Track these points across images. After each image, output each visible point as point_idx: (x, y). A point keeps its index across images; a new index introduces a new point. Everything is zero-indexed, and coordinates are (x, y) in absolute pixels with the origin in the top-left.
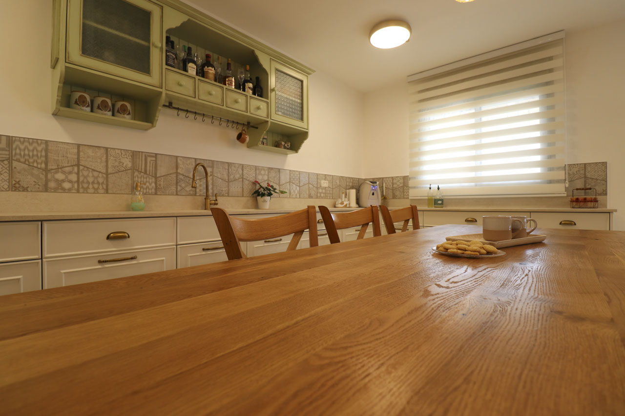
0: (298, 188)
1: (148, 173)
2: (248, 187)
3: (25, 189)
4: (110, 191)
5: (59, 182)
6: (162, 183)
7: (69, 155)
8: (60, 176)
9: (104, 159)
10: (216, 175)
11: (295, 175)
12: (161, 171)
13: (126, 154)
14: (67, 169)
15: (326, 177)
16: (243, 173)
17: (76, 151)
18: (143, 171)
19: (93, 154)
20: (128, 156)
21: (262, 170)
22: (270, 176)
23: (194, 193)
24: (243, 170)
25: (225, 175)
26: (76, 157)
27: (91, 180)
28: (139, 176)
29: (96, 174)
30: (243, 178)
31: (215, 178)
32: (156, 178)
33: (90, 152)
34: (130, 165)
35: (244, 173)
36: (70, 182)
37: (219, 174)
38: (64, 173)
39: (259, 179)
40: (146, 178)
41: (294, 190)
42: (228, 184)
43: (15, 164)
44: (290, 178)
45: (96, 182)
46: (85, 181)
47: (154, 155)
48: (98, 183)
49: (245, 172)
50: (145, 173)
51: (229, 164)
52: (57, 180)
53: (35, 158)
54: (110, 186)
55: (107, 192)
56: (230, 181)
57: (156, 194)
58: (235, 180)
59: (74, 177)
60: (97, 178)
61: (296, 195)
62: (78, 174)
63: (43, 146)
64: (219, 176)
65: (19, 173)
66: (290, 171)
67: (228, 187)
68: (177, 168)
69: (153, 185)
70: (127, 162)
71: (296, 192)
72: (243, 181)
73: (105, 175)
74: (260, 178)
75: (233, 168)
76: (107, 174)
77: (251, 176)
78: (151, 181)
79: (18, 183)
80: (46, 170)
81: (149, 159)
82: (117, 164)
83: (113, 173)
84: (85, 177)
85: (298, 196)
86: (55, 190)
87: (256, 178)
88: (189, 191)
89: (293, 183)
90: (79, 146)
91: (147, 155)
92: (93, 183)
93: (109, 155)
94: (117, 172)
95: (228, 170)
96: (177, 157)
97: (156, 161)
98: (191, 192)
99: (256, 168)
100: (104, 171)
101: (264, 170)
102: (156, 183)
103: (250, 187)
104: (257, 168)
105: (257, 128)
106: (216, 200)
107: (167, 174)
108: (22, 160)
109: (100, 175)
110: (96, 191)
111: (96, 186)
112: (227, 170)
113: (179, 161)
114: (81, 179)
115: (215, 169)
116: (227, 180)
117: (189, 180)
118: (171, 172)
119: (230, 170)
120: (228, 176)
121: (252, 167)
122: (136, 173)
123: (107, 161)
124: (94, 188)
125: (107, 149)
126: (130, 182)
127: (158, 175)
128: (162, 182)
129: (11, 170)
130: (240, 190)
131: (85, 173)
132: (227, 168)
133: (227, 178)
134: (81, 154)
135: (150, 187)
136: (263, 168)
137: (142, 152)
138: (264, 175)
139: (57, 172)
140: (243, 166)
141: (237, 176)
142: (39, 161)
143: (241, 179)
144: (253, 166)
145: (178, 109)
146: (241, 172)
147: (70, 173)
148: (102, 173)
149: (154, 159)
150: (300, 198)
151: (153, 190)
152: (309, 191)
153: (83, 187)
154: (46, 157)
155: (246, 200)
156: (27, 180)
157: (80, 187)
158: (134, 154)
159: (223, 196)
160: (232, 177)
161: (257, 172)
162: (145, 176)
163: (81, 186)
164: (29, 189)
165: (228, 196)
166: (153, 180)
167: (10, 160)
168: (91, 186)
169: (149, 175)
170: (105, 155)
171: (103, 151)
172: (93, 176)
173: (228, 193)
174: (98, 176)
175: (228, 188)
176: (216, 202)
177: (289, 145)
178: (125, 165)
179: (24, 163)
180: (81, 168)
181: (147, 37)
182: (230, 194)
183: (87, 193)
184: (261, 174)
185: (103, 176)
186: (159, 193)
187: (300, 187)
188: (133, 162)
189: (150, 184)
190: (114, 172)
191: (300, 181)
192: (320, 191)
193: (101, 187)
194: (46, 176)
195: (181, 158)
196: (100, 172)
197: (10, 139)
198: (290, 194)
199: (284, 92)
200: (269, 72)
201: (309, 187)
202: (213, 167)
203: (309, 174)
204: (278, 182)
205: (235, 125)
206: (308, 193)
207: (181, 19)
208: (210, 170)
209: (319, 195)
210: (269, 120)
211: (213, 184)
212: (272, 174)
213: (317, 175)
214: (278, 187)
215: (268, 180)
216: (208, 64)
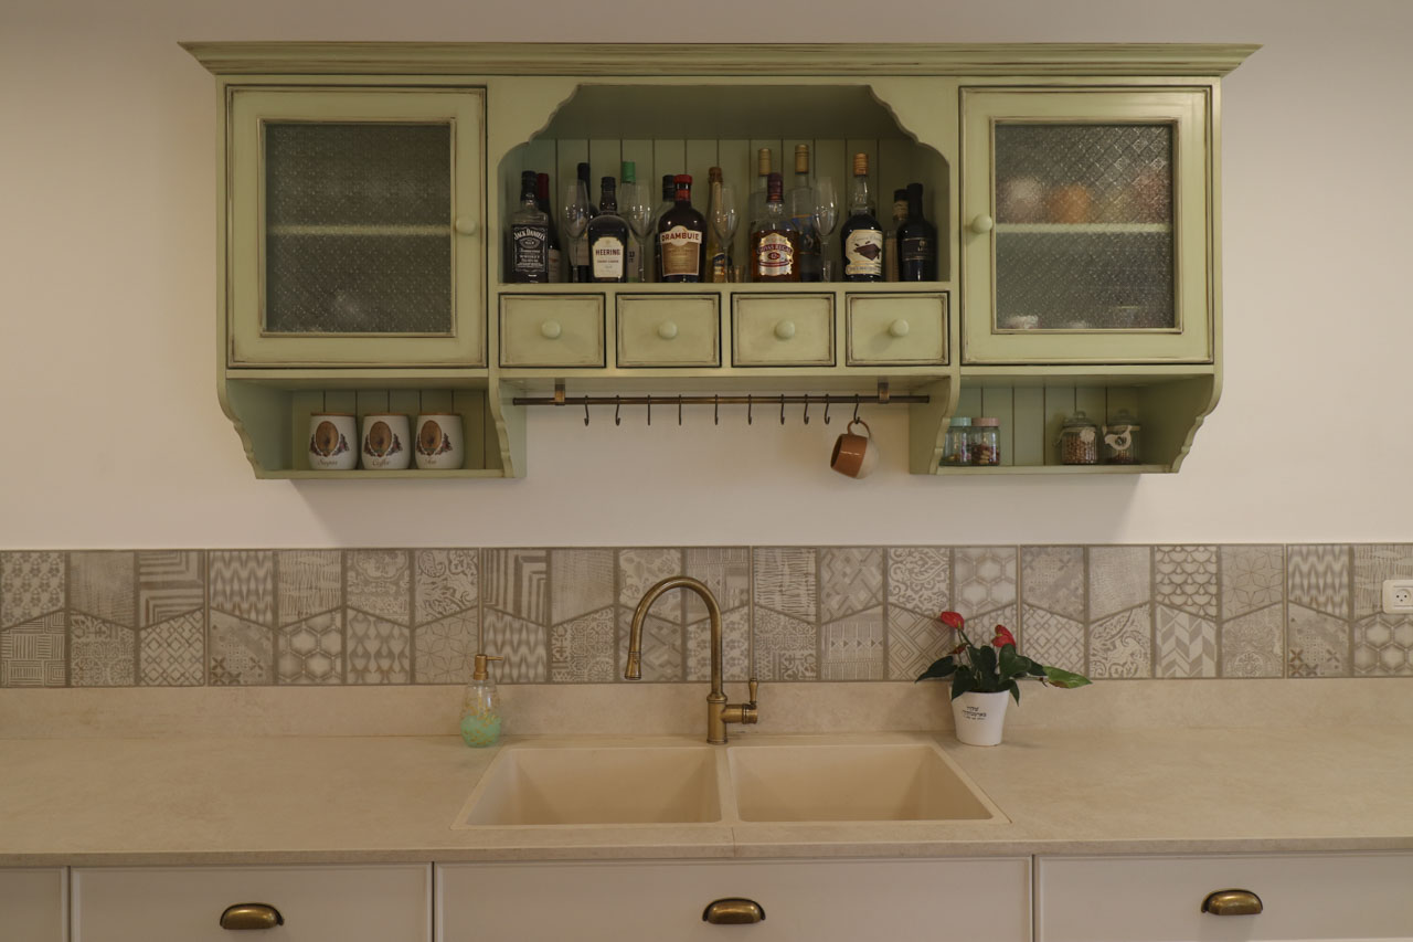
0: (1209, 631)
1: (524, 615)
2: (913, 644)
3: (234, 680)
4: (420, 678)
5: (303, 657)
6: (567, 643)
7: (323, 584)
8: (304, 642)
9: (404, 584)
10: (762, 602)
11: (1189, 568)
12: (567, 605)
13: (461, 562)
14: (320, 621)
16: (885, 584)
17: (338, 568)
18: (510, 609)
19: (378, 574)
20: (469, 566)
21: (982, 560)
22: (1028, 583)
23: (679, 672)
24: (885, 573)
25: (804, 600)
26: (339, 585)
27: (372, 646)
28: (500, 625)
29: (385, 629)
30: (886, 605)
31: (759, 612)
32: (549, 628)
33: (370, 568)
34: (473, 593)
35: (892, 583)
36: (326, 654)
37: (777, 598)
38: (311, 631)
39: (967, 604)
40: (520, 631)
41: (1179, 642)
42: (818, 634)
43: (215, 617)
44: (1153, 586)
45: (385, 651)
46: (360, 650)
47: (543, 553)
48: (391, 654)
49: (896, 576)
50: (517, 614)
51: (818, 552)
52: (297, 653)
53: (253, 598)
54: (421, 661)
55: (412, 680)
56: (826, 617)
57: (549, 680)
58: (851, 613)
59: (333, 642)
60: (385, 640)
61: (1198, 662)
62: (343, 632)
63: (269, 565)
64: (778, 601)
65: (222, 639)
66: (1154, 548)
67: (818, 642)
68: (617, 588)
69: (541, 651)
70: (466, 586)
71: (1196, 649)
72: (885, 614)
73: (406, 632)
74: (971, 598)
75: (838, 565)
76: (413, 627)
77: (926, 594)
78: (532, 638)
79: (220, 663)
80: (276, 629)
81: (527, 568)
82: (437, 594)
83: (428, 623)
84: (361, 640)
85: (1209, 667)
86: (294, 680)
87: (951, 599)
88: (661, 666)
89: (1172, 606)
90: (345, 553)
91: (524, 556)
92: (378, 654)
93: (418, 571)
94: (437, 620)
95: (818, 576)
96: (617, 551)
97: (548, 572)
98: (669, 671)
99: (953, 555)
100: (405, 619)
101: (995, 559)
102: (548, 645)
103: (922, 639)
104: (959, 555)
105: (926, 399)
106: (752, 706)
107: (582, 612)
108: (228, 606)
109: (396, 631)
110: (385, 679)
111: (385, 664)
112: (812, 579)
113: (623, 564)
114: (351, 646)
115: (760, 579)
116: (812, 619)
117: (660, 628)
118: (598, 604)
119: (826, 575)
120: (818, 603)
121: (931, 553)
122: (491, 619)
123: (412, 591)
124: (379, 669)
125: (410, 552)
126: (474, 647)
127: (556, 619)
129: (207, 632)
130: (872, 653)
131: (360, 628)
132: (812, 568)
133: (812, 610)
134: (351, 575)
135: (532, 659)
136: (990, 553)
137: (506, 549)
138: (997, 581)
139: (296, 632)
140: (885, 557)
141: (860, 598)
142: (261, 606)
143: (879, 610)
144: (938, 548)
145: (586, 401)
146: (875, 580)
147: (326, 630)
148: (399, 625)
149: (542, 566)
150: (1219, 675)
151: (541, 670)
152: (1287, 642)
153: (354, 669)
154: (275, 592)
155: (905, 694)
156: (237, 656)
157: (348, 671)
158: (487, 559)
159: (794, 678)
160: (834, 603)
161: (960, 570)
162: (517, 624)
163: (349, 667)
164: (241, 679)
165: (818, 679)
166: (541, 635)
167: (205, 608)
168: (373, 666)
169: (529, 620)
170: (407, 573)
171: (401, 560)
172: (378, 635)
173: (818, 670)
174: (391, 636)
175: (818, 649)
176: (754, 713)
177: (1127, 435)
178: (458, 595)
179: (231, 614)
180: (351, 614)
181: (440, 211)
182: (827, 672)
183: (365, 684)
184: (981, 581)
185: (401, 634)
186: (558, 678)
187: (1219, 621)
188: (482, 586)
189: (532, 651)
190: (429, 618)
191: (1219, 596)
192: (1378, 634)
193: (397, 667)
194: (275, 644)
195: (632, 554)
196: (394, 623)
197: (205, 558)
198: (1154, 657)
199: (1049, 212)
200: (950, 155)
201: (1287, 621)
202: (750, 572)
203: (1287, 553)
204: (1075, 606)
205: (816, 410)
206: (1278, 650)
207: (560, 91)
208: (738, 583)
209: (1362, 657)
210: (954, 371)
211: (751, 636)
212: (1044, 574)
213: (1351, 550)
214: (1076, 631)
215: (1020, 603)
216: (682, 213)
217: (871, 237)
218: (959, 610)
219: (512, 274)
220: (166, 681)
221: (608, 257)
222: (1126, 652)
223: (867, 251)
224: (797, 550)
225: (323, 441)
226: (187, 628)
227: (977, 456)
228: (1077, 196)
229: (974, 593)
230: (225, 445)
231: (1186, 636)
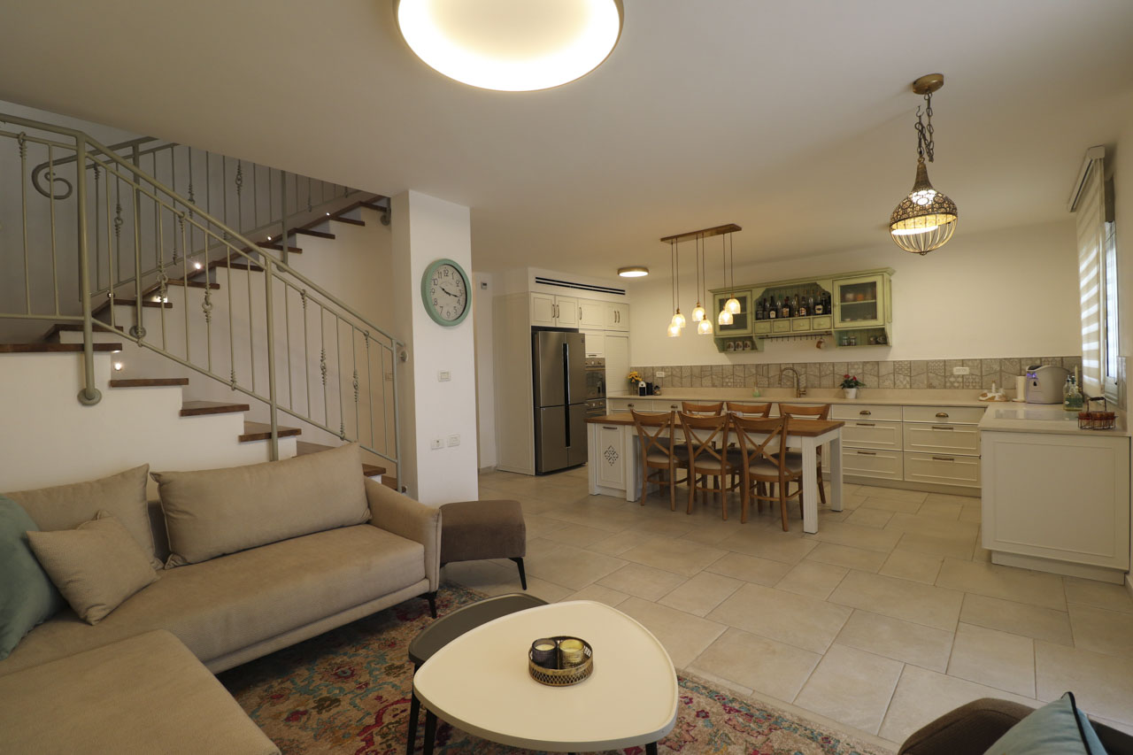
0: (908, 379)
1: (764, 375)
2: (839, 380)
3: (716, 386)
5: (727, 383)
7: (730, 370)
8: (727, 380)
9: (743, 370)
10: (808, 373)
11: (903, 365)
12: (772, 374)
13: (753, 366)
15: (963, 363)
16: (834, 370)
17: (732, 368)
18: (762, 374)
19: (739, 369)
21: (854, 364)
22: (865, 369)
23: (792, 386)
24: (834, 367)
25: (817, 372)
26: (732, 371)
27: (738, 381)
28: (760, 377)
29: (740, 378)
30: (835, 373)
31: (807, 375)
33: (737, 367)
36: (731, 382)
37: (811, 372)
38: (728, 378)
42: (820, 379)
43: (713, 376)
44: (894, 369)
45: (740, 382)
47: (767, 365)
49: (836, 368)
51: (820, 364)
53: (719, 373)
54: (746, 383)
55: (745, 386)
56: (821, 376)
57: (768, 387)
58: (826, 375)
60: (740, 380)
61: (905, 385)
62: (733, 379)
63: (721, 367)
65: (714, 380)
66: (894, 361)
68: (780, 371)
70: (754, 371)
71: (905, 383)
72: (834, 375)
73: (744, 378)
75: (824, 366)
77: (843, 371)
78: (765, 380)
79: (714, 384)
80: (723, 378)
81: (764, 367)
82: (749, 372)
85: (908, 386)
86: (726, 386)
87: (847, 371)
89: (899, 373)
90: (733, 365)
91: (764, 365)
93: (746, 368)
95: (820, 368)
96: (781, 364)
98: (790, 386)
99: (848, 363)
100: (744, 376)
101: (858, 364)
102: (768, 381)
103: (841, 378)
106: (805, 391)
107: (775, 375)
108: (715, 374)
109: (742, 378)
112: (818, 369)
113: (782, 366)
114: (735, 381)
115: (808, 369)
116: (819, 376)
118: (777, 373)
120: (820, 373)
121: (844, 363)
122: (758, 376)
123: (745, 371)
124: (739, 385)
125: (744, 365)
126: (755, 381)
127: (770, 376)
128: (772, 380)
129: (712, 379)
130: (831, 382)
131: (736, 378)
132: (818, 367)
134: (735, 369)
135: (765, 383)
136: (856, 363)
137: (761, 364)
138: (858, 368)
139: (726, 378)
140: (833, 364)
141: (828, 372)
143: (832, 375)
145: (772, 338)
146: (832, 369)
147: (731, 378)
149: (767, 367)
150: (911, 388)
151: (767, 385)
152: (928, 381)
154: (722, 372)
155: (837, 389)
156: (717, 383)
158: (757, 366)
159: (815, 387)
160: (823, 373)
161: (850, 367)
162: (763, 377)
163: (735, 384)
165: (820, 387)
166: (767, 379)
167: (711, 375)
170: (744, 368)
171: (742, 366)
175: (820, 382)
176: (805, 393)
178: (752, 372)
179: (716, 376)
180: (735, 375)
182: (822, 386)
183: (737, 388)
184: (854, 368)
186: (770, 387)
187: (910, 376)
188: (756, 370)
190: (748, 376)
191: (910, 371)
192: (952, 379)
193: (742, 385)
194: (723, 380)
195: (783, 364)
197: (711, 366)
198: (895, 384)
199: (855, 300)
200: (831, 292)
201: (928, 377)
202: (806, 367)
203: (928, 362)
204: (876, 373)
205: (814, 337)
206: (926, 382)
207: (762, 290)
208: (804, 370)
209: (948, 384)
210: (833, 330)
211: (806, 379)
212: (869, 367)
213: (945, 361)
214: (876, 378)
215: (863, 373)
216: (785, 306)
217: (820, 307)
218: (850, 375)
219: (757, 319)
220: (706, 387)
221: (773, 314)
222: (887, 383)
223: (819, 309)
224: (815, 364)
225: (729, 346)
226: (709, 378)
227: (850, 344)
228: (860, 296)
229: (853, 371)
230: (715, 348)
231: (902, 380)
